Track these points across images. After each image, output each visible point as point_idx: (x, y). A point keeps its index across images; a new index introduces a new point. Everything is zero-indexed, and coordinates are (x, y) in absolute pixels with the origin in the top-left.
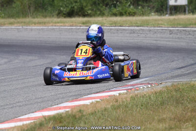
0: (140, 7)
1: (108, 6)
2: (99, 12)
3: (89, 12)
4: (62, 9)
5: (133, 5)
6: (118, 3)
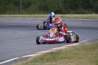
0: (87, 10)
1: (73, 10)
2: (68, 12)
3: (64, 12)
5: (84, 9)
6: (77, 8)
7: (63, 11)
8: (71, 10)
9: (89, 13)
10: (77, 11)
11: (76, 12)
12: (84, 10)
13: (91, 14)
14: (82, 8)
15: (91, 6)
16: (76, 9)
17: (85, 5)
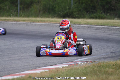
0: (108, 14)
1: (89, 12)
2: (82, 16)
3: (77, 15)
4: (60, 13)
5: (104, 12)
6: (95, 11)
7: (75, 13)
8: (86, 13)
9: (110, 19)
10: (95, 15)
11: (92, 15)
12: (103, 14)
13: (113, 19)
14: (101, 11)
15: (113, 8)
16: (93, 12)
17: (106, 7)
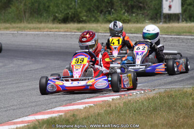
0: (134, 15)
1: (103, 13)
2: (93, 19)
3: (84, 18)
4: (57, 15)
5: (128, 12)
6: (113, 10)
7: (81, 15)
8: (99, 14)
10: (112, 16)
11: (109, 17)
12: (126, 14)
14: (122, 10)
15: (141, 5)
16: (109, 13)
17: (129, 4)
